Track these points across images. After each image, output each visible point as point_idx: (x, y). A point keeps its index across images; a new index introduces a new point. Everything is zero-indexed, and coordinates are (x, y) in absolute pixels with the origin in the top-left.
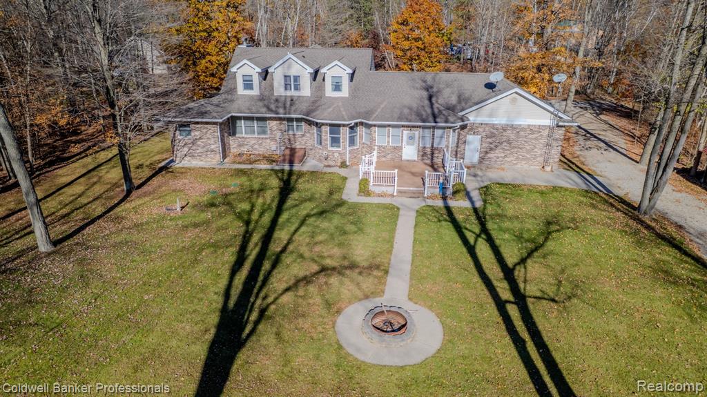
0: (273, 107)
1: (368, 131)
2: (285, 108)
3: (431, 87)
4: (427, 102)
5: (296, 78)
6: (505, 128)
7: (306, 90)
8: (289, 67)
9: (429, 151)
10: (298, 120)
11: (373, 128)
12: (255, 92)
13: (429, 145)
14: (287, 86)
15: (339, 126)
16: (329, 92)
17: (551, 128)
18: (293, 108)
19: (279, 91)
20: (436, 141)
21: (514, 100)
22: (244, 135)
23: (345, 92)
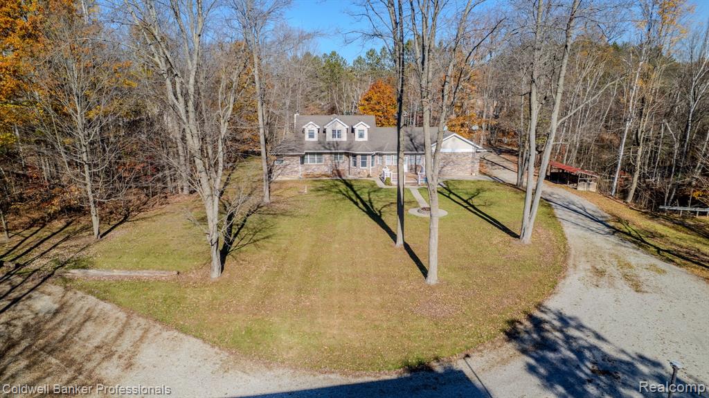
0: (327, 147)
1: (381, 158)
2: (334, 147)
3: (411, 135)
4: (410, 142)
5: (339, 131)
6: (451, 154)
7: (344, 138)
8: (336, 125)
9: (414, 167)
10: (341, 154)
11: (384, 156)
12: (315, 139)
13: (414, 164)
14: (334, 136)
15: (366, 155)
16: (357, 139)
17: (473, 153)
18: (339, 147)
19: (329, 138)
20: (418, 161)
21: (454, 140)
22: (309, 163)
23: (366, 138)
